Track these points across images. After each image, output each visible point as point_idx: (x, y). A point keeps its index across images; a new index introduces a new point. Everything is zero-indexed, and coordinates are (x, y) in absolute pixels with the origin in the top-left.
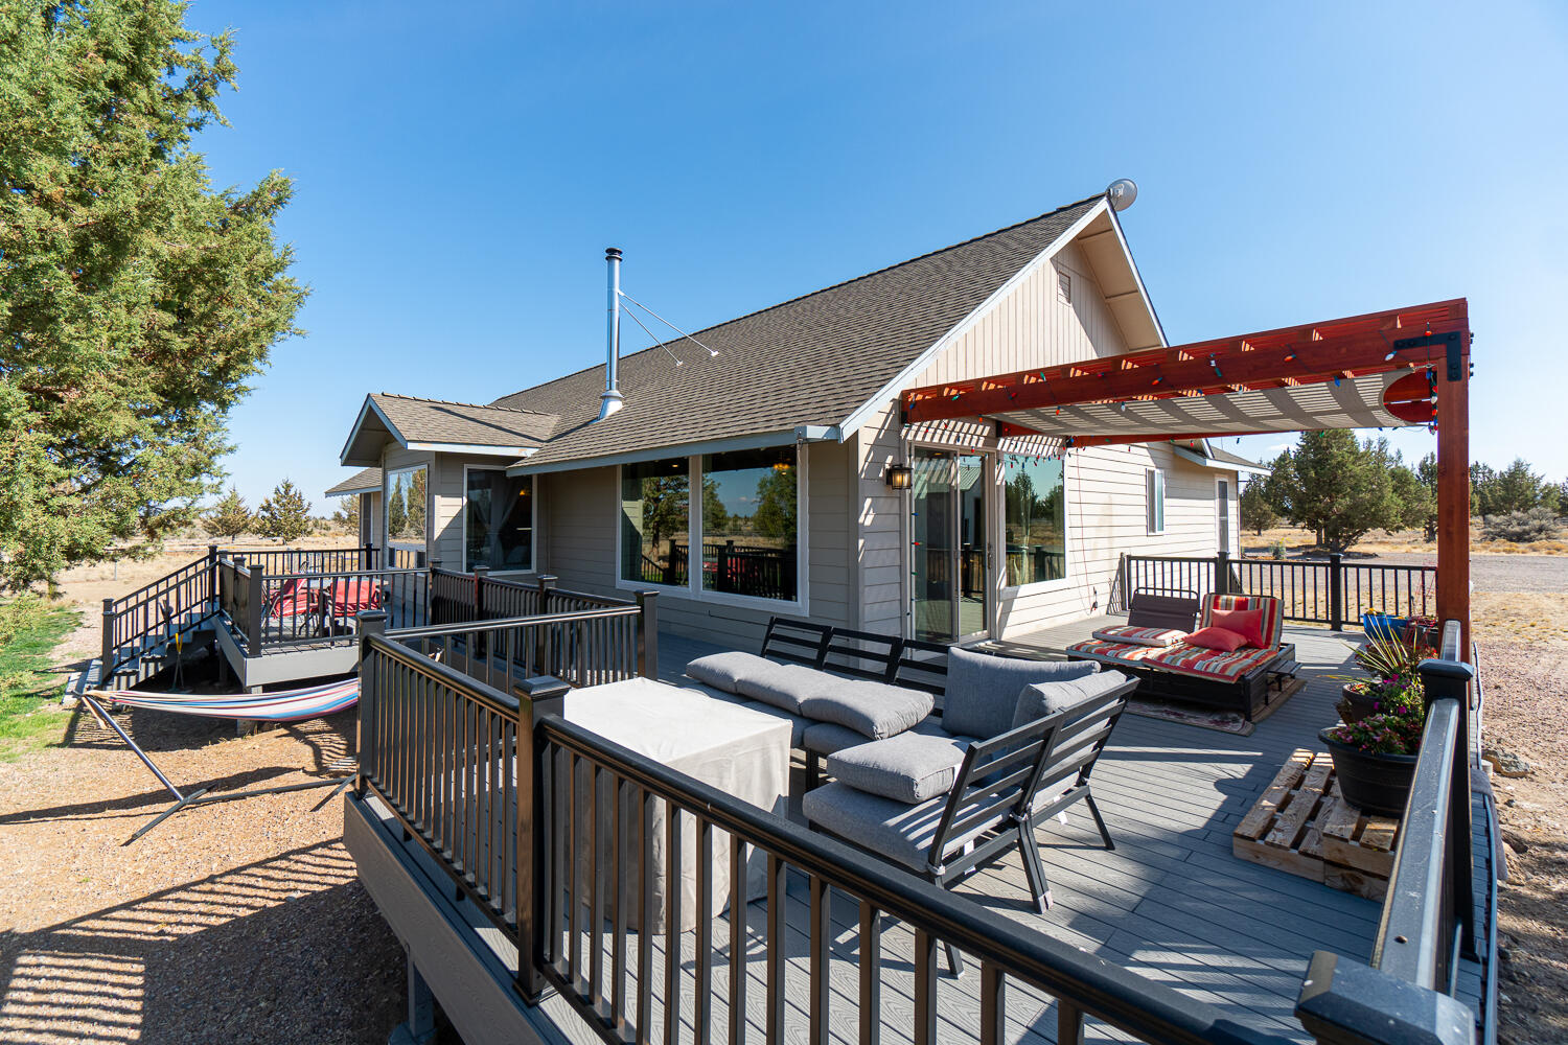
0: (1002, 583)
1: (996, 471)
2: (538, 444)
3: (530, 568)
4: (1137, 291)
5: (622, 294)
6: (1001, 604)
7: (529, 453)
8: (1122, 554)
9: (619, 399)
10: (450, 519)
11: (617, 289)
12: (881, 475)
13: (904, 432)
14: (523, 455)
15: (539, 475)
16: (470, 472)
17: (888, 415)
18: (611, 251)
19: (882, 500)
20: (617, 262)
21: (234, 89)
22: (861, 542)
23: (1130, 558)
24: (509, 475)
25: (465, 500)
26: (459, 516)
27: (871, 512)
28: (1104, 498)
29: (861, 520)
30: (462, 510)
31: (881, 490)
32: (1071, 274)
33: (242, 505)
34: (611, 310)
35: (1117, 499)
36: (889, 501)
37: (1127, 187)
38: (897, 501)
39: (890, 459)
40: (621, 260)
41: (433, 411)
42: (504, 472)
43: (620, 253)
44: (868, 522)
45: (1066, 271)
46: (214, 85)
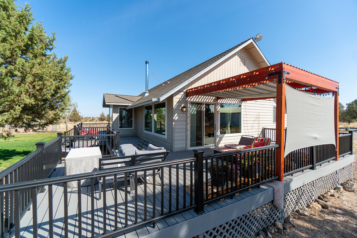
0: (218, 133)
1: (217, 108)
2: (133, 103)
3: (132, 128)
4: (265, 61)
5: (148, 71)
6: (218, 138)
7: (130, 104)
8: (263, 128)
9: (148, 93)
10: (116, 118)
11: (147, 70)
12: (180, 108)
13: (187, 99)
14: (129, 105)
15: (134, 108)
16: (120, 108)
17: (183, 95)
18: (146, 62)
19: (180, 114)
20: (147, 64)
21: (57, 42)
22: (174, 123)
23: (265, 129)
24: (127, 109)
25: (119, 114)
26: (118, 117)
27: (177, 116)
28: (257, 114)
29: (174, 118)
30: (118, 116)
31: (181, 112)
32: (246, 59)
33: (104, 115)
34: (146, 74)
35: (261, 114)
36: (183, 114)
37: (260, 35)
38: (185, 114)
39: (183, 105)
40: (148, 64)
41: (115, 96)
42: (126, 108)
43: (148, 62)
44: (176, 119)
45: (243, 58)
46: (53, 42)
